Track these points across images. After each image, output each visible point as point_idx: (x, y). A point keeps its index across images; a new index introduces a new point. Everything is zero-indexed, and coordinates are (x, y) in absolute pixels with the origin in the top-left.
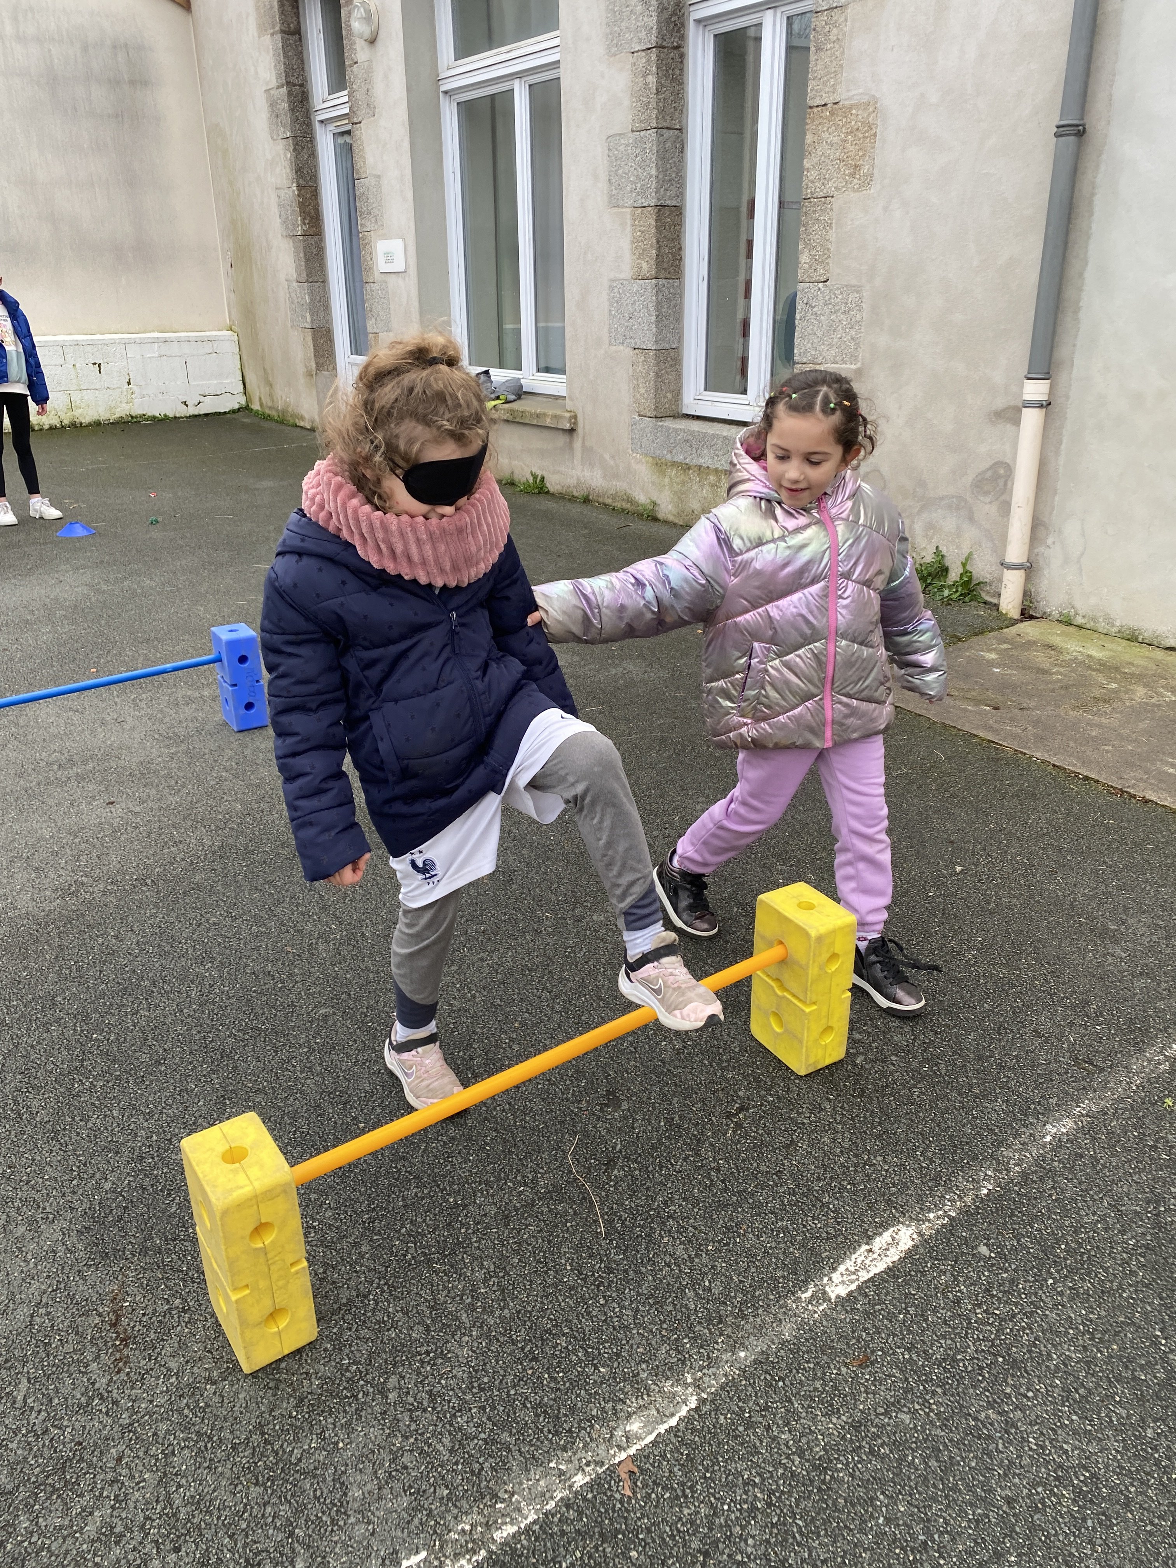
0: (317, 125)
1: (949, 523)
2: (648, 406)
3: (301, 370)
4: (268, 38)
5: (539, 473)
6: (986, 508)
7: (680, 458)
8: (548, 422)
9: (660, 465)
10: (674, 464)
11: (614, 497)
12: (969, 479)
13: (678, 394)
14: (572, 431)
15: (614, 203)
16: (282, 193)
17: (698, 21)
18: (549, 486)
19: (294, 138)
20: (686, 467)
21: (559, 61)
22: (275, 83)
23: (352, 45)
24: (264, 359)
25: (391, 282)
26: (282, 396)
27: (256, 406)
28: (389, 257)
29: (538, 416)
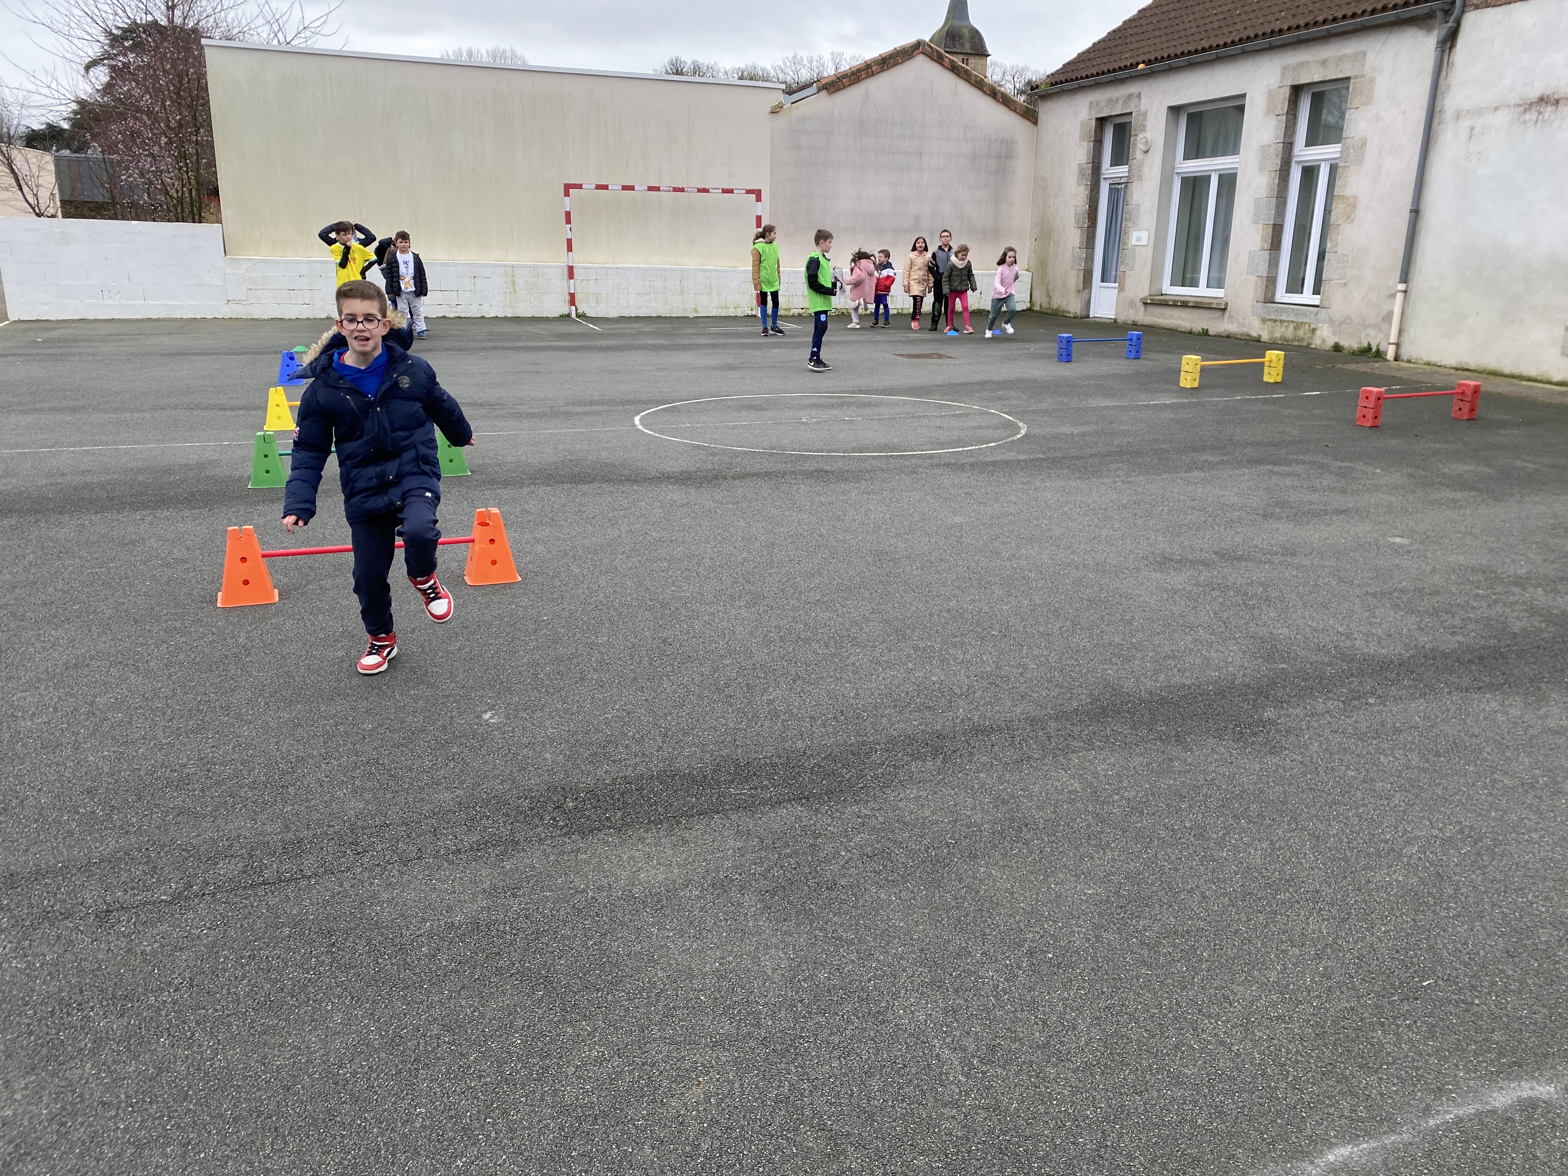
0: (1102, 180)
1: (1372, 332)
2: (1262, 298)
3: (1072, 289)
4: (1085, 143)
5: (1206, 328)
6: (1385, 327)
7: (1273, 317)
8: (1214, 306)
9: (1264, 321)
10: (1270, 320)
11: (1241, 335)
12: (1381, 317)
13: (1274, 294)
14: (1224, 309)
15: (1255, 222)
16: (1079, 209)
17: (1296, 162)
18: (1211, 333)
19: (1091, 185)
20: (1275, 321)
21: (1237, 168)
22: (1085, 161)
23: (1134, 152)
24: (1048, 285)
25: (1138, 250)
26: (1057, 302)
27: (1037, 308)
28: (1139, 239)
29: (1209, 304)
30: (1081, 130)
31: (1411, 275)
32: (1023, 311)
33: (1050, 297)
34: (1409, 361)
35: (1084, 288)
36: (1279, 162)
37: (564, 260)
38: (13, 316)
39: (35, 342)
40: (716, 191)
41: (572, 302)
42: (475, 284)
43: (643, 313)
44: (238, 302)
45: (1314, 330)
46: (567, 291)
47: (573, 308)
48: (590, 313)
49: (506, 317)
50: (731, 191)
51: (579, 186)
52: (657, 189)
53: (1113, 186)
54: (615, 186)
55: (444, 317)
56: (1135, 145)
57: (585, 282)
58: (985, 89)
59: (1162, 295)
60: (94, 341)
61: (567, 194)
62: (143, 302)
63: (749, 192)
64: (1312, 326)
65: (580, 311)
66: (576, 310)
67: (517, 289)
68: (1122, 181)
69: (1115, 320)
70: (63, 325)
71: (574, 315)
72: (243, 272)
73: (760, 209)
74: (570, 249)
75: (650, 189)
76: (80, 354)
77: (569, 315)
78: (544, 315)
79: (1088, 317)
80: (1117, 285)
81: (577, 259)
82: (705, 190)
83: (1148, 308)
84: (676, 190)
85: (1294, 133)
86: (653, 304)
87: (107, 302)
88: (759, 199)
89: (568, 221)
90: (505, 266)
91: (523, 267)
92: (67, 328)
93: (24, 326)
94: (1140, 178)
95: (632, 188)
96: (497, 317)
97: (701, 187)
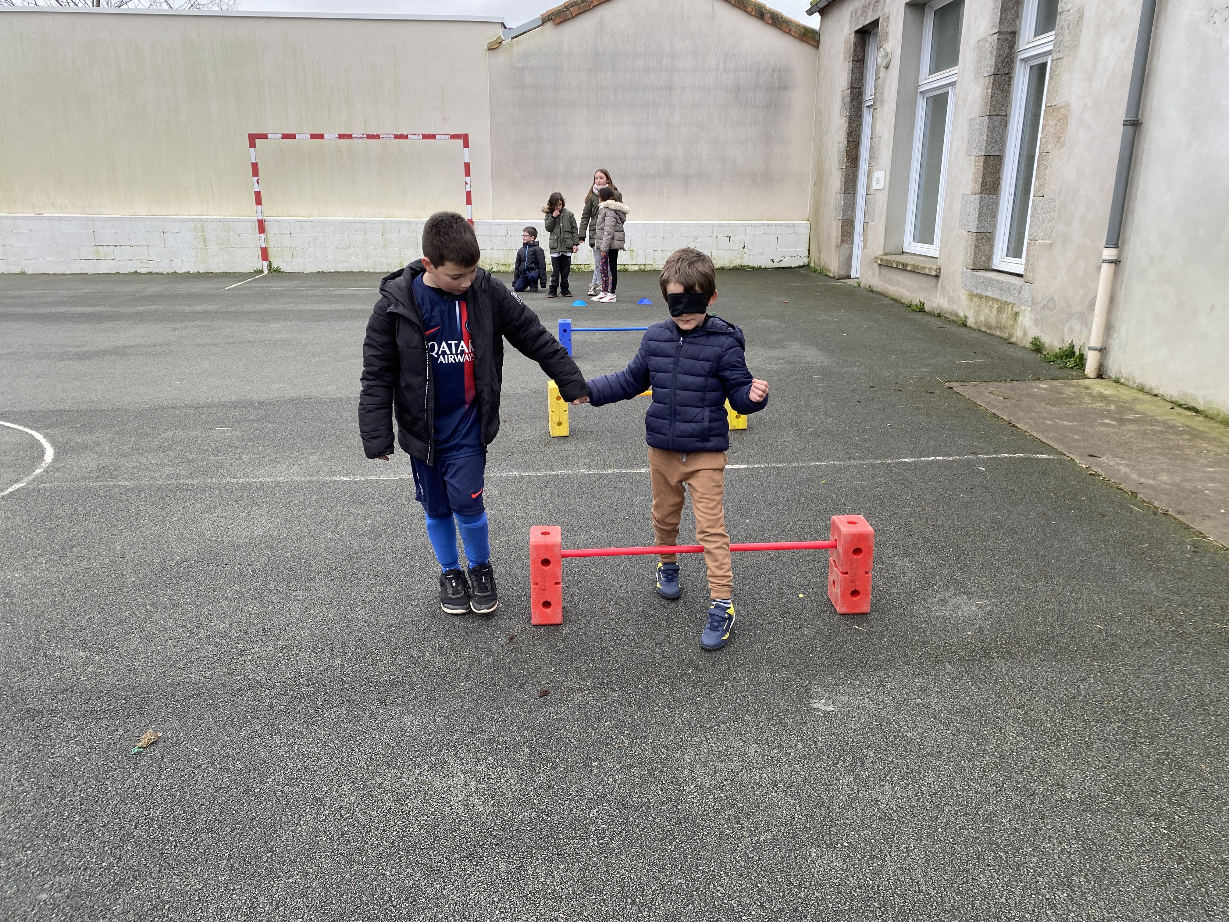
0: (865, 109)
1: (1077, 326)
2: (969, 263)
3: (834, 243)
4: (846, 63)
5: (922, 301)
6: (1088, 318)
7: (979, 292)
8: (927, 272)
9: (971, 296)
10: (976, 295)
11: (951, 314)
12: (1083, 302)
13: (990, 258)
14: (937, 276)
15: (970, 153)
17: (1022, 60)
18: (927, 308)
19: (850, 116)
20: (981, 297)
22: (847, 87)
23: (879, 69)
24: (819, 237)
25: (878, 195)
26: (824, 258)
27: (812, 264)
28: (878, 181)
29: (920, 265)
30: (845, 49)
31: (1123, 235)
32: (799, 267)
33: (821, 252)
34: (1115, 381)
37: (253, 214)
40: (416, 137)
41: (265, 257)
42: (164, 240)
45: (1016, 314)
46: (259, 245)
47: (266, 263)
48: (284, 268)
49: (200, 274)
50: (432, 137)
51: (264, 136)
52: (350, 137)
54: (303, 136)
55: (136, 272)
57: (279, 236)
59: (905, 254)
61: (252, 145)
63: (454, 137)
64: (1015, 309)
65: (273, 266)
66: (270, 265)
67: (208, 244)
69: (859, 284)
71: (267, 271)
73: (467, 155)
74: (259, 202)
75: (342, 137)
77: (262, 271)
79: (848, 277)
81: (268, 212)
82: (403, 137)
83: (882, 267)
84: (370, 137)
85: (1017, 16)
86: (354, 259)
88: (466, 144)
89: (255, 172)
90: (194, 220)
91: (213, 221)
94: (882, 103)
95: (321, 137)
96: (189, 273)
97: (399, 133)
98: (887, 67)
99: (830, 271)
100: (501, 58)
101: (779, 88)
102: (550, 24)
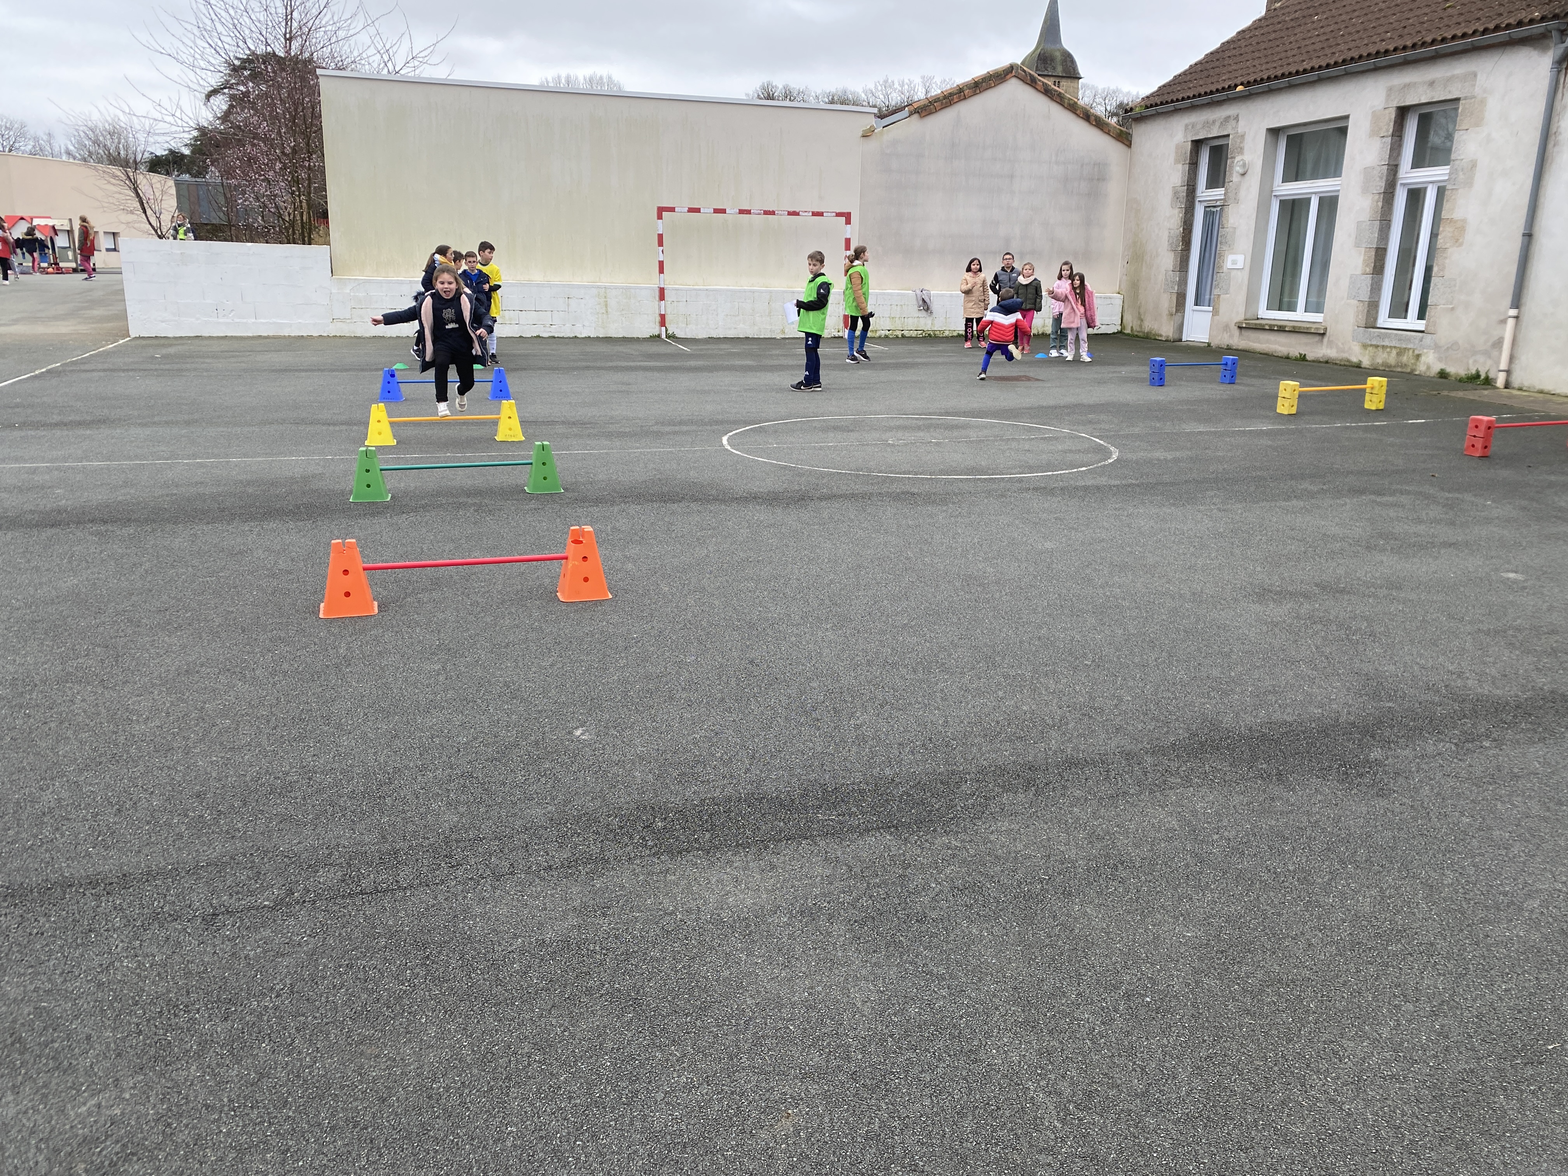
0: (1197, 203)
1: (1481, 359)
2: (1363, 323)
3: (1165, 313)
4: (1180, 166)
5: (1303, 353)
6: (1495, 353)
7: (1374, 343)
8: (1313, 331)
9: (1365, 346)
10: (1371, 345)
11: (1341, 360)
12: (1490, 344)
13: (1376, 319)
14: (1323, 334)
15: (1357, 245)
16: (1172, 232)
17: (1401, 184)
18: (1308, 358)
19: (1186, 208)
20: (1377, 346)
21: (1338, 191)
22: (1179, 184)
23: (1231, 174)
24: (1139, 308)
25: (1233, 273)
26: (1149, 325)
27: (1128, 331)
28: (1234, 262)
29: (1308, 328)
30: (1176, 153)
31: (1523, 301)
32: (1114, 333)
33: (1142, 320)
34: (1520, 389)
35: (1177, 311)
36: (1383, 184)
37: (655, 281)
38: (133, 333)
39: (153, 358)
40: (806, 214)
41: (663, 323)
42: (568, 305)
43: (731, 334)
44: (343, 321)
45: (1418, 356)
46: (657, 312)
47: (663, 329)
48: (680, 334)
49: (598, 338)
50: (820, 214)
51: (672, 210)
52: (748, 212)
53: (1208, 209)
54: (707, 210)
55: (538, 337)
56: (1231, 167)
57: (675, 303)
58: (1078, 112)
59: (1258, 319)
60: (208, 357)
61: (660, 217)
62: (254, 320)
63: (839, 215)
64: (1417, 352)
65: (670, 332)
66: (666, 331)
67: (609, 310)
68: (1218, 203)
69: (1209, 345)
70: (180, 342)
71: (664, 336)
72: (348, 291)
73: (849, 231)
74: (661, 271)
75: (741, 212)
76: (195, 370)
77: (659, 336)
78: (635, 336)
79: (1180, 340)
80: (1211, 309)
81: (669, 281)
82: (795, 213)
83: (1243, 331)
84: (766, 213)
85: (1399, 154)
86: (741, 325)
87: (221, 320)
88: (848, 222)
89: (661, 244)
90: (598, 287)
91: (616, 288)
92: (183, 344)
93: (144, 342)
94: (1237, 201)
95: (723, 211)
96: (589, 337)
97: (791, 210)
98: (1243, 175)
99: (1161, 336)
100: (872, 144)
101: (1098, 179)
102: (916, 116)
